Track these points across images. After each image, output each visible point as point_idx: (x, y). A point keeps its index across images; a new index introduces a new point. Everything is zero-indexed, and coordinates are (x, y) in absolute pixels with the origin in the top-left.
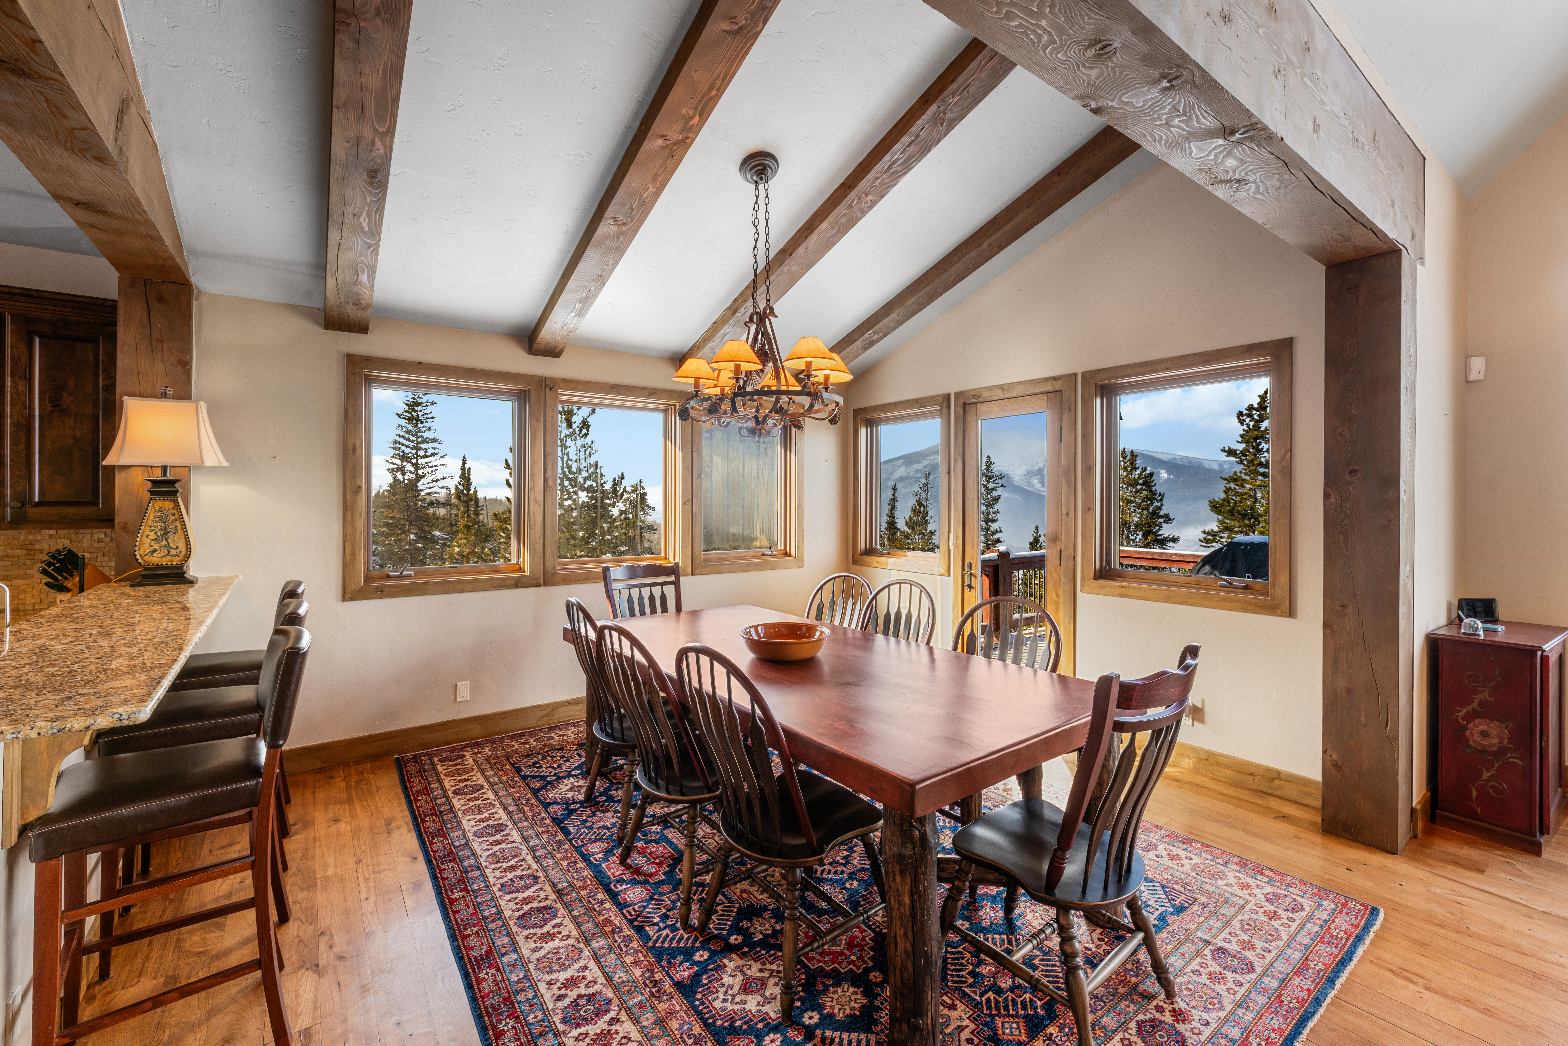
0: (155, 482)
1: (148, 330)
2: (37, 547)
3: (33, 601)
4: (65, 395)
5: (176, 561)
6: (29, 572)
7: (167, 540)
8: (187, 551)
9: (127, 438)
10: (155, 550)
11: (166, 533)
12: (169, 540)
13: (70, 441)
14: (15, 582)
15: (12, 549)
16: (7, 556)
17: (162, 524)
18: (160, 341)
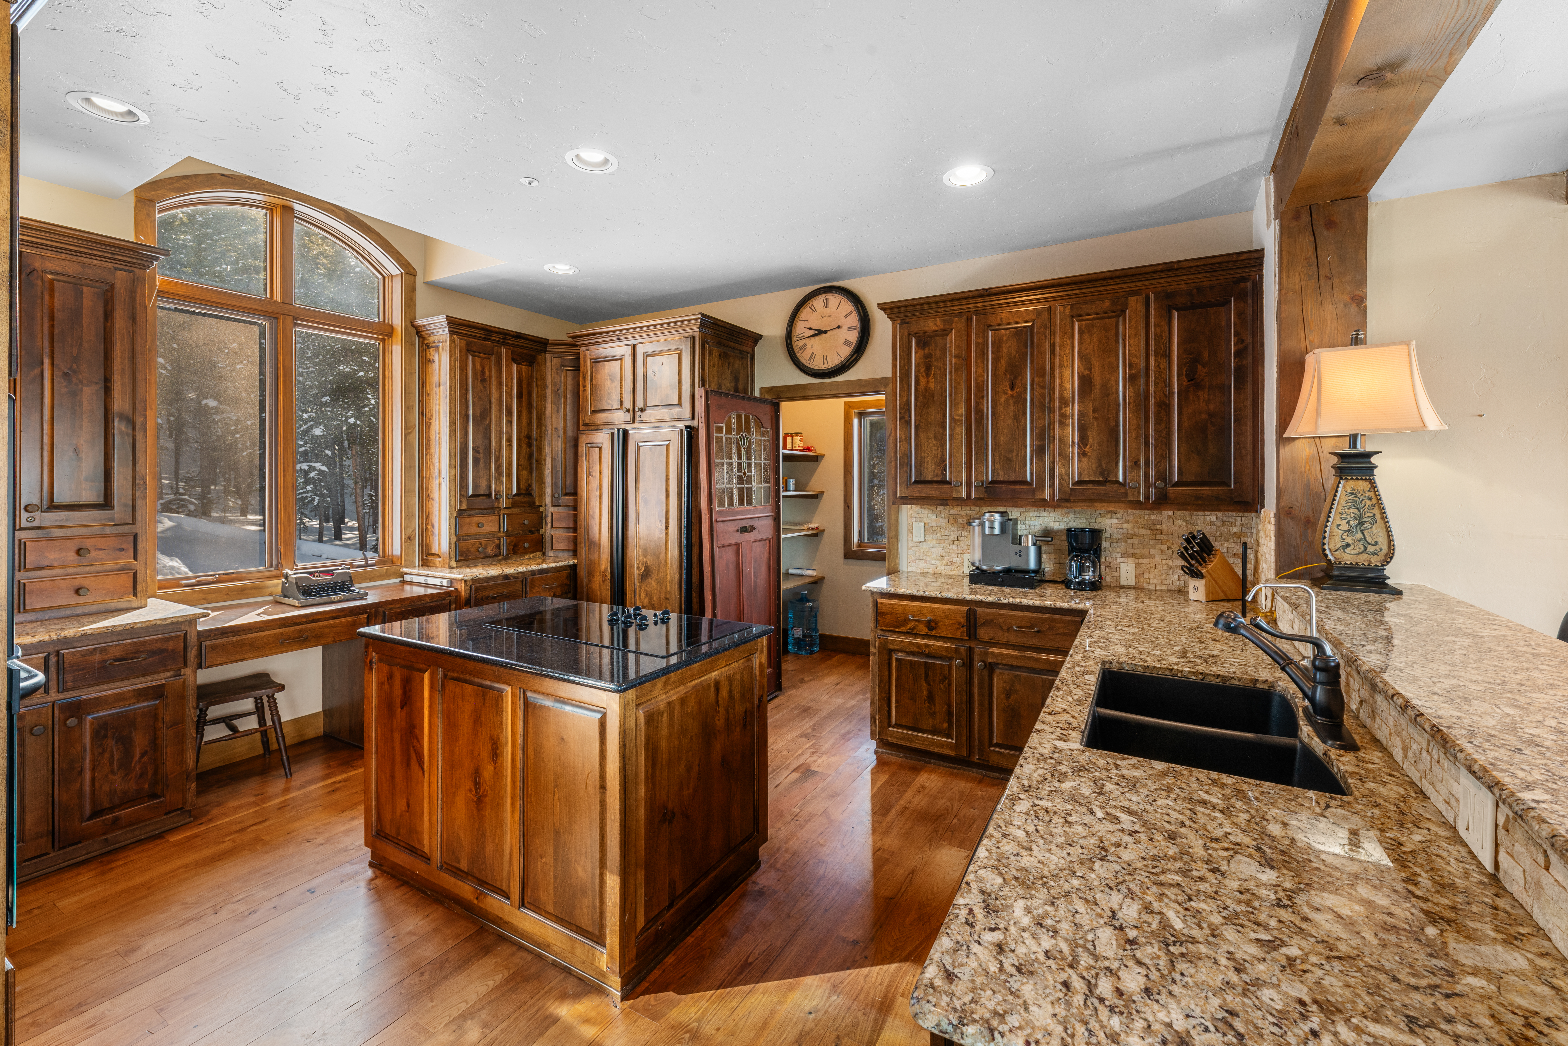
0: (1342, 456)
1: (1315, 268)
2: (1158, 527)
3: (1155, 581)
4: (1199, 367)
5: (1375, 561)
6: (1152, 552)
7: (1362, 532)
8: (1389, 548)
9: (1323, 401)
10: (1348, 545)
11: (1361, 523)
12: (1366, 533)
13: (1204, 416)
14: (1141, 561)
15: (1139, 528)
16: (1134, 535)
17: (1356, 511)
18: (1329, 278)
